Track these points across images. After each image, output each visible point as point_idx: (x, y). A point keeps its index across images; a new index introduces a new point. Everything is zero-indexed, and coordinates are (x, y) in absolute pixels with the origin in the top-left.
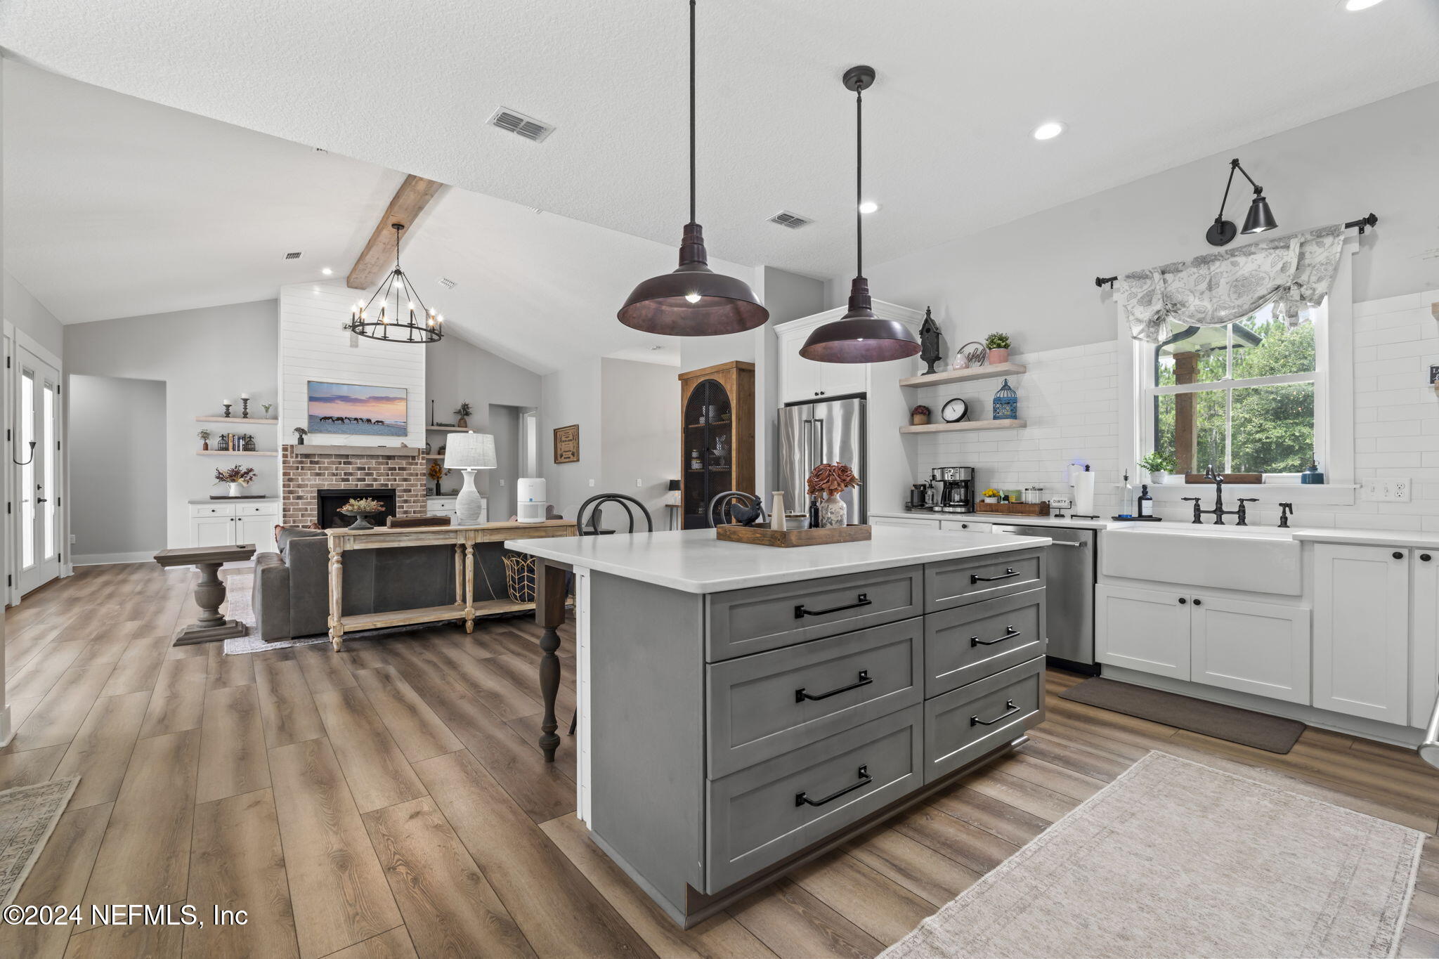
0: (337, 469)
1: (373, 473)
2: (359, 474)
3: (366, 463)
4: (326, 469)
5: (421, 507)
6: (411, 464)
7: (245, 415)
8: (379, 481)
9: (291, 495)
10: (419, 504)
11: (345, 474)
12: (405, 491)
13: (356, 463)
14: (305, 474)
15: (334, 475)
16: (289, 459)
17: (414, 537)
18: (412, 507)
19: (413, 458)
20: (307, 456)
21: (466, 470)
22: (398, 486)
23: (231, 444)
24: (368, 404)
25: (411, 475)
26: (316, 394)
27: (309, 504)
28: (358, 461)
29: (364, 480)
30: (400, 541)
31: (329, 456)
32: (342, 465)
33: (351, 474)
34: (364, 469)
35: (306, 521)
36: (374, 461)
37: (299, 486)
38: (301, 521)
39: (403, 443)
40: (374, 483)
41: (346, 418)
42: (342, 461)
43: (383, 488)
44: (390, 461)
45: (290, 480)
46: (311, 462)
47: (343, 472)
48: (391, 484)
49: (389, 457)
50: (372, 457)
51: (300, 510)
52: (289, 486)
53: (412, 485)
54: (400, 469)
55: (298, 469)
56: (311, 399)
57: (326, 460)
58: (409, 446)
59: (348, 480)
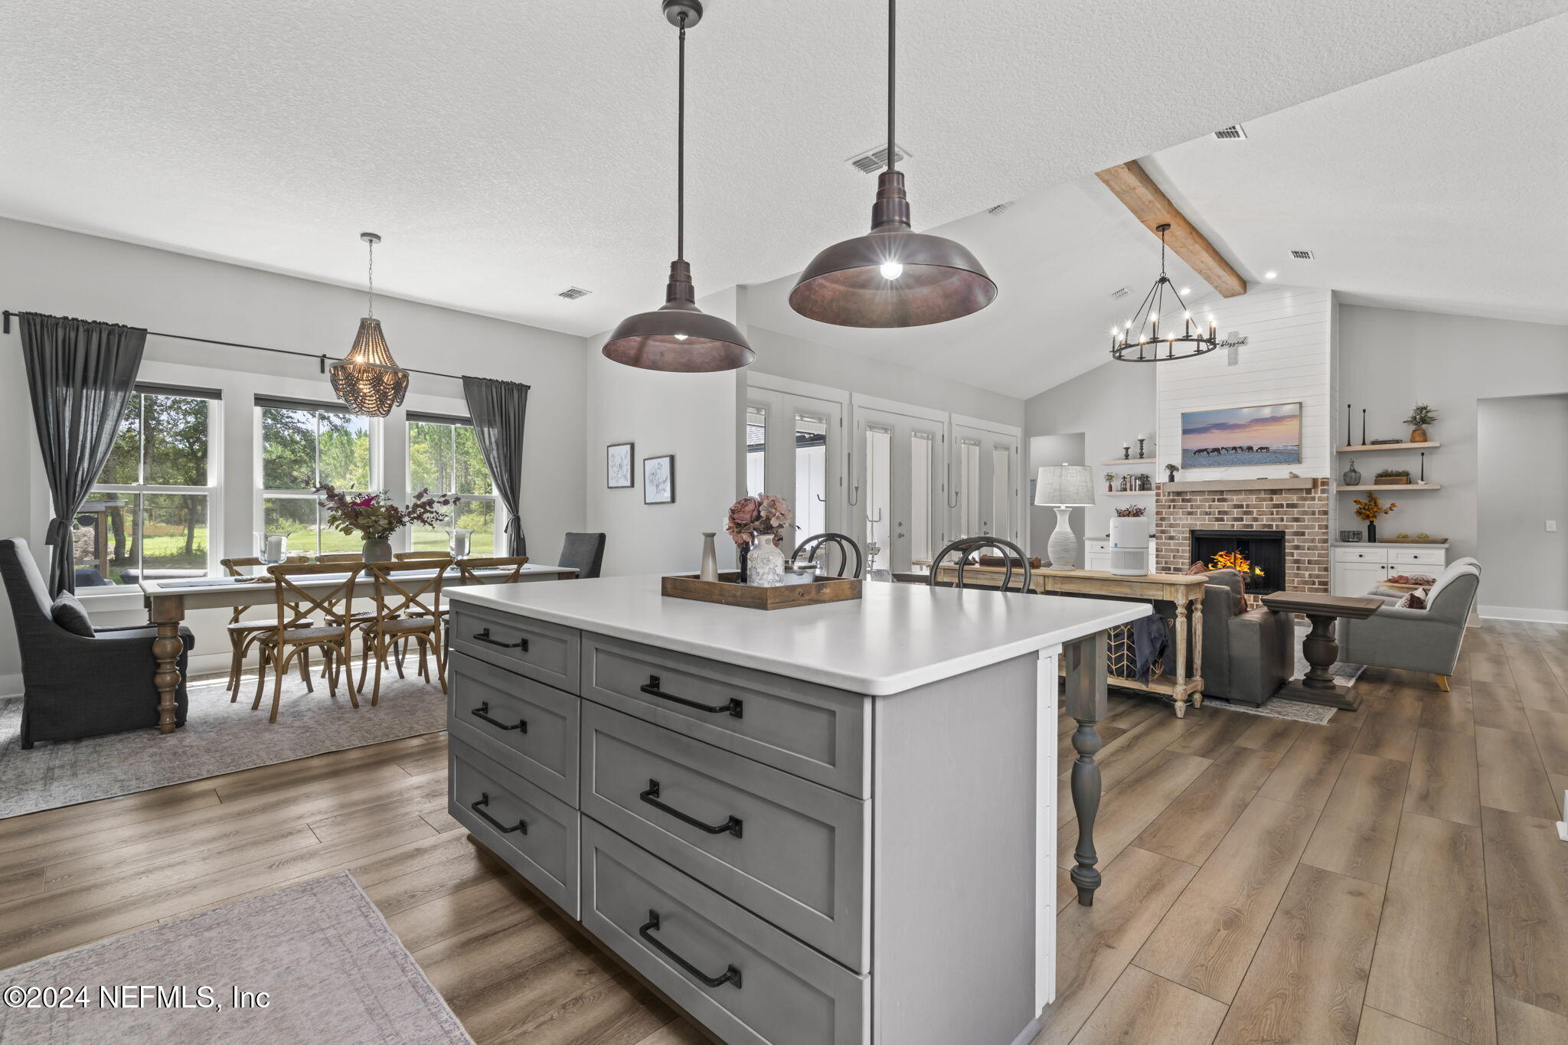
0: (1210, 507)
1: (1253, 512)
2: (1236, 513)
3: (1244, 500)
4: (1198, 507)
5: (1320, 555)
6: (1305, 499)
7: (1141, 455)
8: (1261, 520)
9: (1163, 535)
10: (1317, 552)
11: (1219, 512)
12: (1296, 534)
13: (1233, 500)
14: (1177, 513)
15: (1207, 513)
16: (1161, 497)
17: (988, 576)
18: (1306, 555)
19: (1308, 491)
20: (1179, 494)
21: (1060, 507)
22: (1286, 527)
23: (1128, 485)
24: (1248, 429)
25: (1305, 513)
26: (1192, 425)
27: (1181, 545)
28: (1235, 497)
29: (1241, 519)
30: (977, 578)
31: (1202, 492)
32: (1216, 503)
33: (1226, 513)
34: (1241, 506)
35: (1178, 563)
36: (1254, 497)
37: (1171, 526)
38: (1172, 563)
39: (1291, 473)
40: (1254, 523)
41: (1223, 448)
42: (1216, 497)
43: (1266, 529)
44: (1274, 497)
45: (1162, 519)
46: (1183, 500)
47: (1217, 510)
48: (1277, 525)
49: (1274, 492)
50: (1251, 492)
51: (1172, 551)
52: (1161, 525)
53: (1307, 527)
54: (1288, 506)
55: (1170, 508)
56: (1185, 432)
57: (1198, 498)
58: (1302, 476)
59: (1222, 520)
